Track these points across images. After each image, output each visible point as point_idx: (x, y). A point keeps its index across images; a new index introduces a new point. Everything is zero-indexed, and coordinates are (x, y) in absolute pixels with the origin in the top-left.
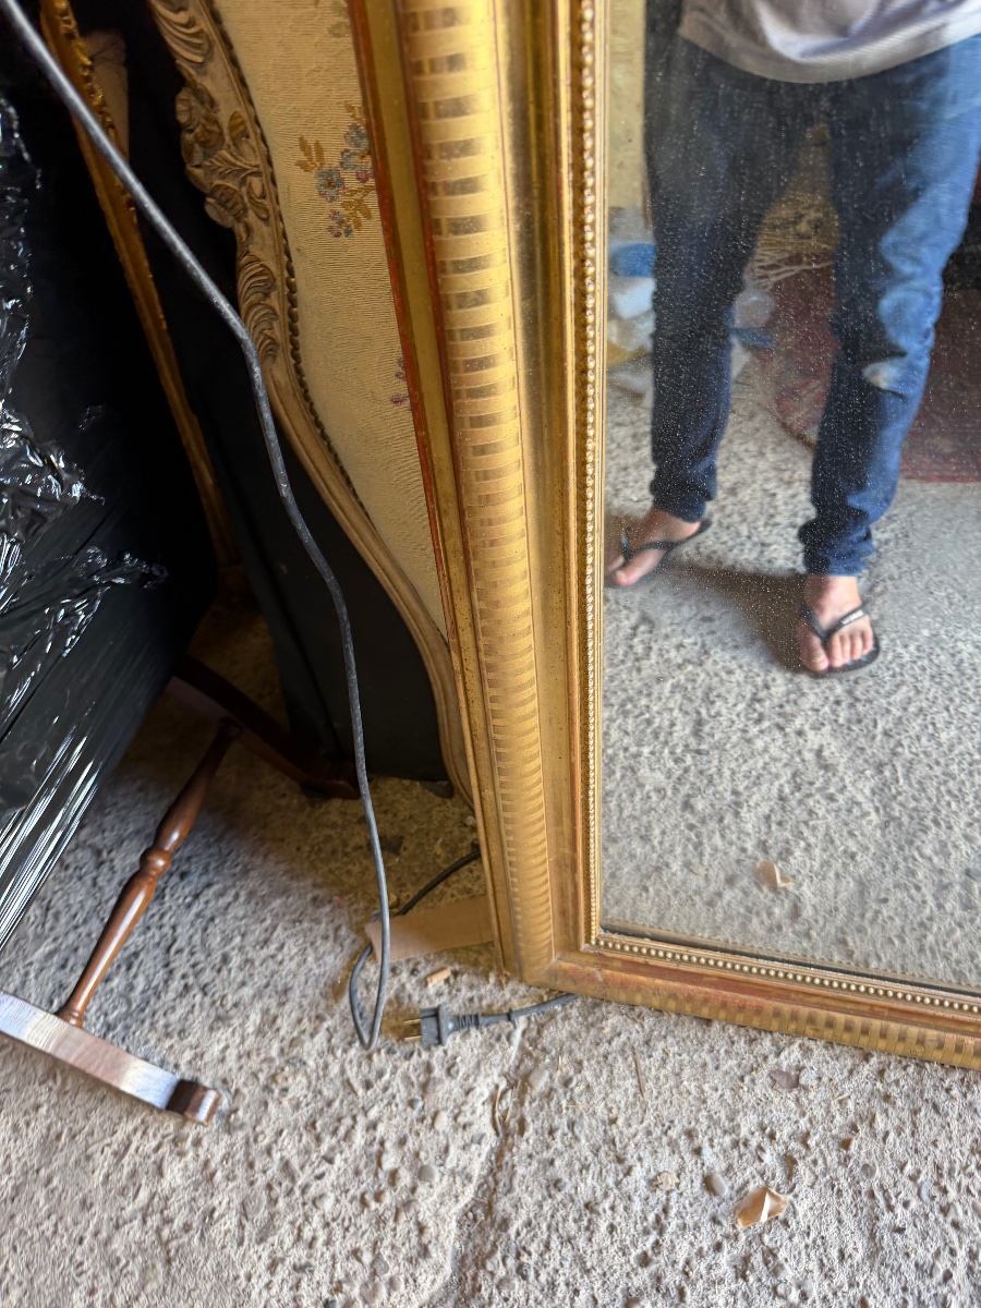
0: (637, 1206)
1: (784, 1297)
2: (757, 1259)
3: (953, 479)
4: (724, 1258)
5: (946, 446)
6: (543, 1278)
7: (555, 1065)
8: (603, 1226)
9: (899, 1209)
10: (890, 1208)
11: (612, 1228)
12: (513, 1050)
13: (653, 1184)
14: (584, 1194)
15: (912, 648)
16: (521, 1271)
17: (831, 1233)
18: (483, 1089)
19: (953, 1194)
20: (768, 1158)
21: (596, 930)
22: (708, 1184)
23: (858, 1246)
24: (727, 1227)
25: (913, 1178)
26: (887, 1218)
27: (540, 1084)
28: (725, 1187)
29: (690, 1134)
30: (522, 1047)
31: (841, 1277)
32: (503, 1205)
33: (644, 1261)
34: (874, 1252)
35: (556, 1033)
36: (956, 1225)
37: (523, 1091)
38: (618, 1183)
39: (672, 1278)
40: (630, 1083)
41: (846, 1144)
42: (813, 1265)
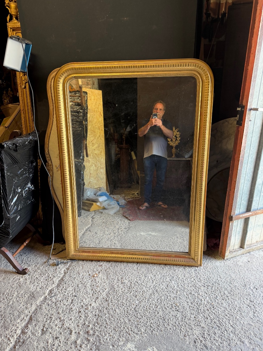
0: (80, 277)
1: (96, 282)
2: (94, 280)
3: (145, 220)
4: (90, 281)
5: (145, 217)
6: (68, 284)
7: (73, 267)
8: (76, 279)
9: (111, 275)
10: (110, 274)
11: (77, 279)
12: (68, 266)
13: (83, 275)
14: (74, 277)
15: (131, 234)
16: (65, 284)
17: (103, 277)
18: (63, 270)
19: (117, 273)
20: (97, 272)
21: (78, 247)
22: (89, 275)
23: (105, 278)
24: (91, 278)
25: (113, 272)
26: (109, 275)
27: (71, 268)
28: (91, 275)
29: (88, 271)
30: (69, 266)
31: (103, 281)
32: (64, 279)
33: (81, 281)
34: (107, 278)
35: (73, 264)
36: (117, 275)
37: (68, 269)
38: (78, 276)
39: (83, 283)
40: (82, 268)
41: (106, 270)
42: (100, 280)
